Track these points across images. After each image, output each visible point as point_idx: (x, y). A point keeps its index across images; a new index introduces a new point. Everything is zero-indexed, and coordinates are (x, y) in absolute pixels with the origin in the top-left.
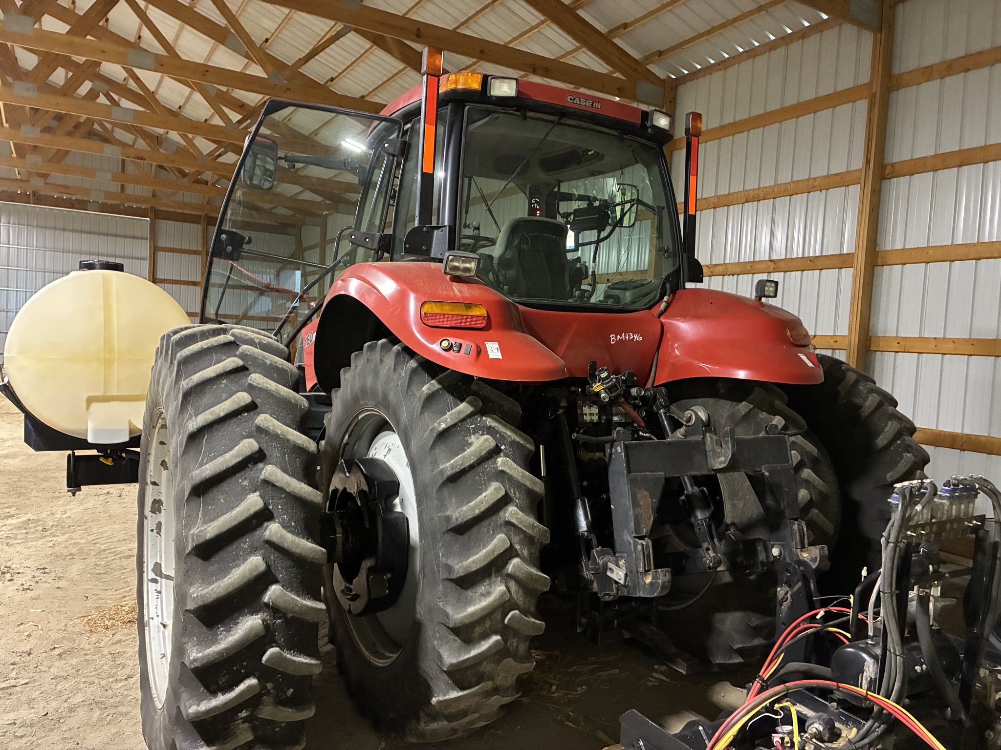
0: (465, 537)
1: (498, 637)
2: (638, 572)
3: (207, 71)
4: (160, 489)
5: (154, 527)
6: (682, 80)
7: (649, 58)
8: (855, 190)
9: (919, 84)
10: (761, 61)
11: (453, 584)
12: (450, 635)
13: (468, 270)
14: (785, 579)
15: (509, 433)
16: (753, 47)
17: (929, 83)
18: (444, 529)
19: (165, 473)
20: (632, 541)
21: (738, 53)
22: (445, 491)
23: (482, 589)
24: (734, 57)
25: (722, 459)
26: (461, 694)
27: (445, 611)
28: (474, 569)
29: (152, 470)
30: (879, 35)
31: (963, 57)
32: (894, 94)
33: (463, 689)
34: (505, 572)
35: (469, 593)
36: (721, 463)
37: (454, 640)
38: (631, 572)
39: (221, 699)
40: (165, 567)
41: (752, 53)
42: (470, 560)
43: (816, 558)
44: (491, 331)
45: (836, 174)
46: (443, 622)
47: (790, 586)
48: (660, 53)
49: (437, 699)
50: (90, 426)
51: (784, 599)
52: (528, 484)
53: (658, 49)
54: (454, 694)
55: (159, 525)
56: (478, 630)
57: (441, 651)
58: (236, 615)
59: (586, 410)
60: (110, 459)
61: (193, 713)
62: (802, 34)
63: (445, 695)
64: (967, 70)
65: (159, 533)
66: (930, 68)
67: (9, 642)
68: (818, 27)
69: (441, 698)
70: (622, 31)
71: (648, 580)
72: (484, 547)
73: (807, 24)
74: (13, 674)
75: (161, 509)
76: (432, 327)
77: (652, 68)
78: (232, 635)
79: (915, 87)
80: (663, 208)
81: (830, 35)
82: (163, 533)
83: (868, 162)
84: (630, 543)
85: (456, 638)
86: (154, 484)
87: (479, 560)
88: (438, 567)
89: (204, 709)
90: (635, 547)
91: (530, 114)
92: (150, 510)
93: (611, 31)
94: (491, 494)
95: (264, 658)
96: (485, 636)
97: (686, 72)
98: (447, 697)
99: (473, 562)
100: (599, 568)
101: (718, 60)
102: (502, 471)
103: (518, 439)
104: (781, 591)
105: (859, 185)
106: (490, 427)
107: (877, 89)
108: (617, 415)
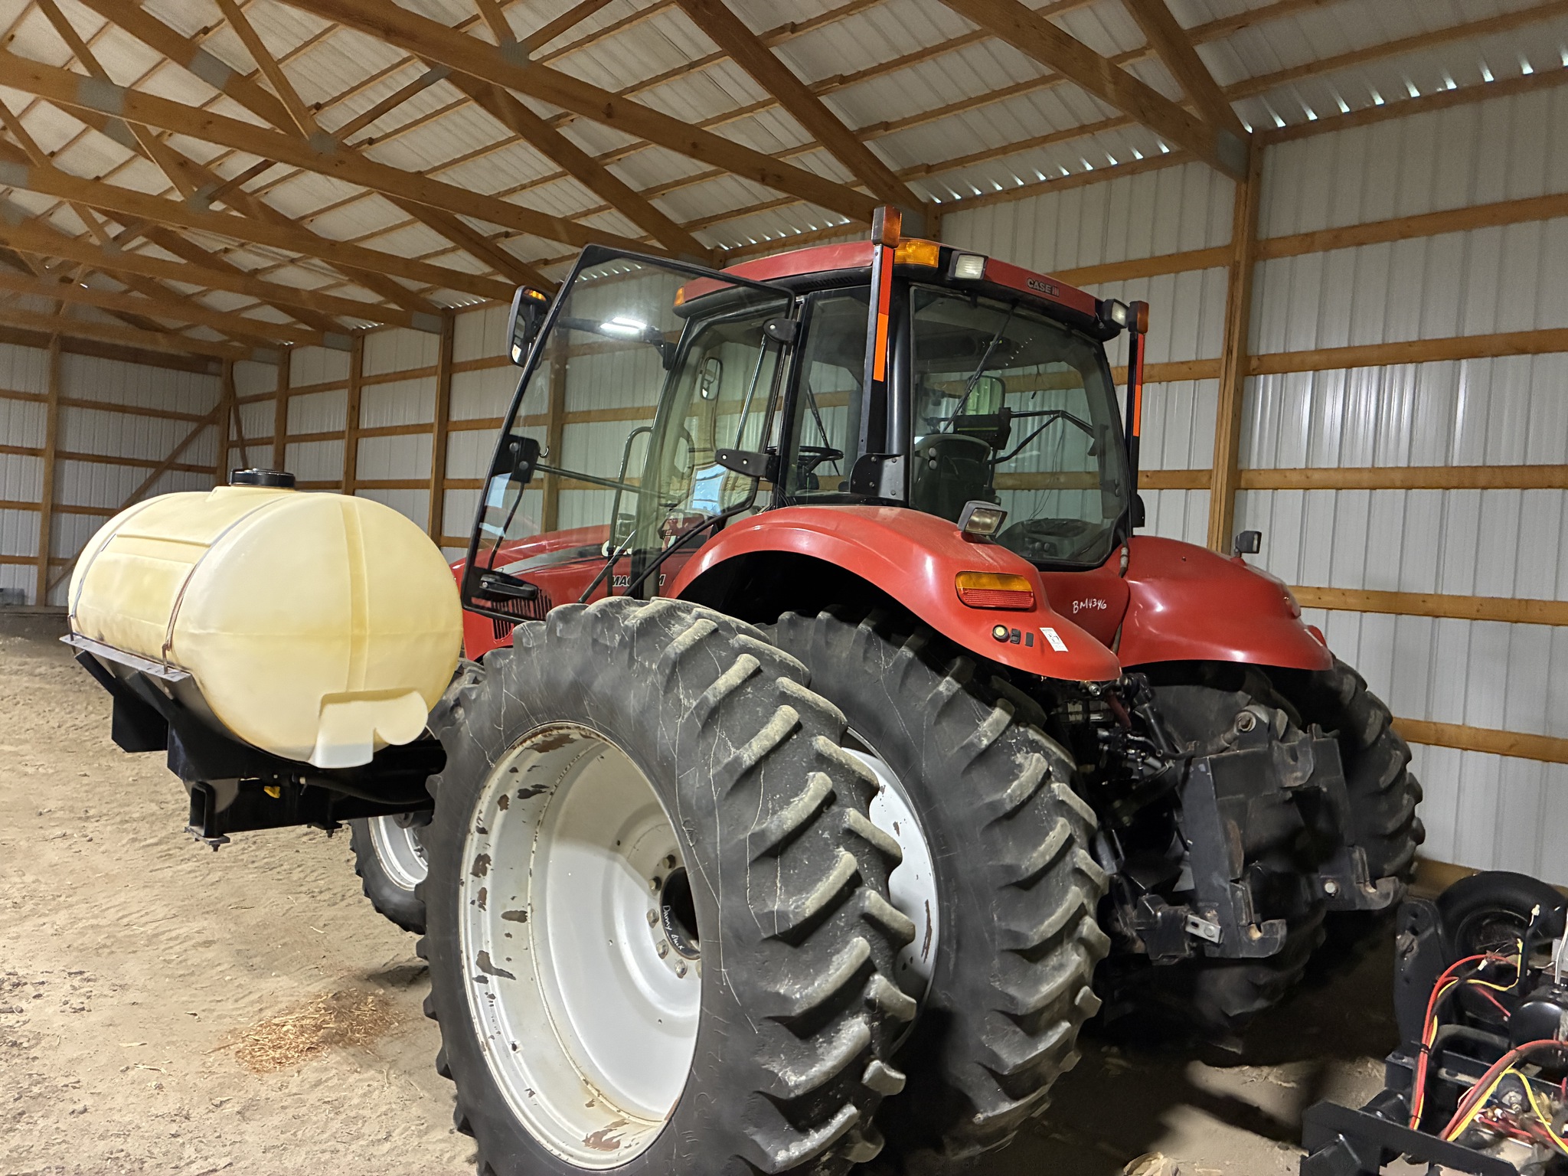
0: (1034, 891)
1: (1066, 1025)
2: (1238, 925)
3: (210, 122)
4: (488, 839)
5: (476, 897)
6: (950, 206)
7: (911, 172)
8: (1210, 387)
9: (1295, 255)
10: (1072, 195)
11: (1017, 956)
12: (1009, 1025)
13: (987, 526)
14: (1409, 925)
15: (1054, 749)
16: (1059, 176)
17: (1310, 255)
18: (1003, 883)
19: (500, 814)
20: (1228, 887)
21: (1036, 182)
22: (997, 832)
23: (1053, 960)
24: (1030, 186)
25: (1299, 774)
26: (1015, 1105)
27: (1007, 994)
28: (1050, 935)
29: (484, 810)
30: (1244, 186)
31: (1354, 227)
32: (1260, 265)
33: (1016, 1098)
34: (1076, 935)
35: (1039, 967)
36: (1296, 779)
37: (1015, 1033)
38: (1229, 925)
39: (815, 1139)
40: (495, 957)
41: (1056, 184)
42: (1046, 923)
43: (1388, 894)
44: (1037, 613)
45: (1182, 363)
46: (1005, 1009)
47: (1415, 932)
48: (929, 169)
49: (985, 1115)
50: (321, 742)
51: (1410, 949)
52: (1086, 817)
53: (926, 162)
54: (1006, 1107)
55: (483, 894)
56: (1046, 1016)
57: (996, 1048)
58: (836, 1020)
59: (1071, 708)
60: (278, 789)
61: (783, 1162)
62: (1129, 168)
63: (994, 1110)
64: (1360, 244)
65: (482, 906)
66: (1310, 235)
67: (131, 1099)
68: (1155, 161)
69: (990, 1114)
70: (882, 132)
71: (1256, 935)
72: (1058, 906)
73: (1139, 156)
74: (189, 1152)
75: (486, 868)
76: (971, 606)
77: (912, 186)
78: (835, 1048)
79: (1288, 259)
80: (1107, 428)
81: (1170, 175)
82: (487, 906)
83: (1229, 351)
84: (1225, 890)
85: (1018, 1029)
86: (482, 831)
87: (1056, 922)
88: (992, 934)
89: (797, 1153)
90: (1233, 893)
91: (981, 300)
92: (470, 871)
93: (862, 131)
94: (1059, 834)
95: (867, 1076)
96: (1053, 1024)
97: (958, 197)
98: (997, 1112)
99: (1050, 926)
100: (1156, 922)
101: (1007, 187)
102: (1063, 802)
103: (1063, 757)
104: (1403, 940)
105: (1218, 380)
106: (1033, 741)
107: (1240, 255)
108: (1095, 712)
